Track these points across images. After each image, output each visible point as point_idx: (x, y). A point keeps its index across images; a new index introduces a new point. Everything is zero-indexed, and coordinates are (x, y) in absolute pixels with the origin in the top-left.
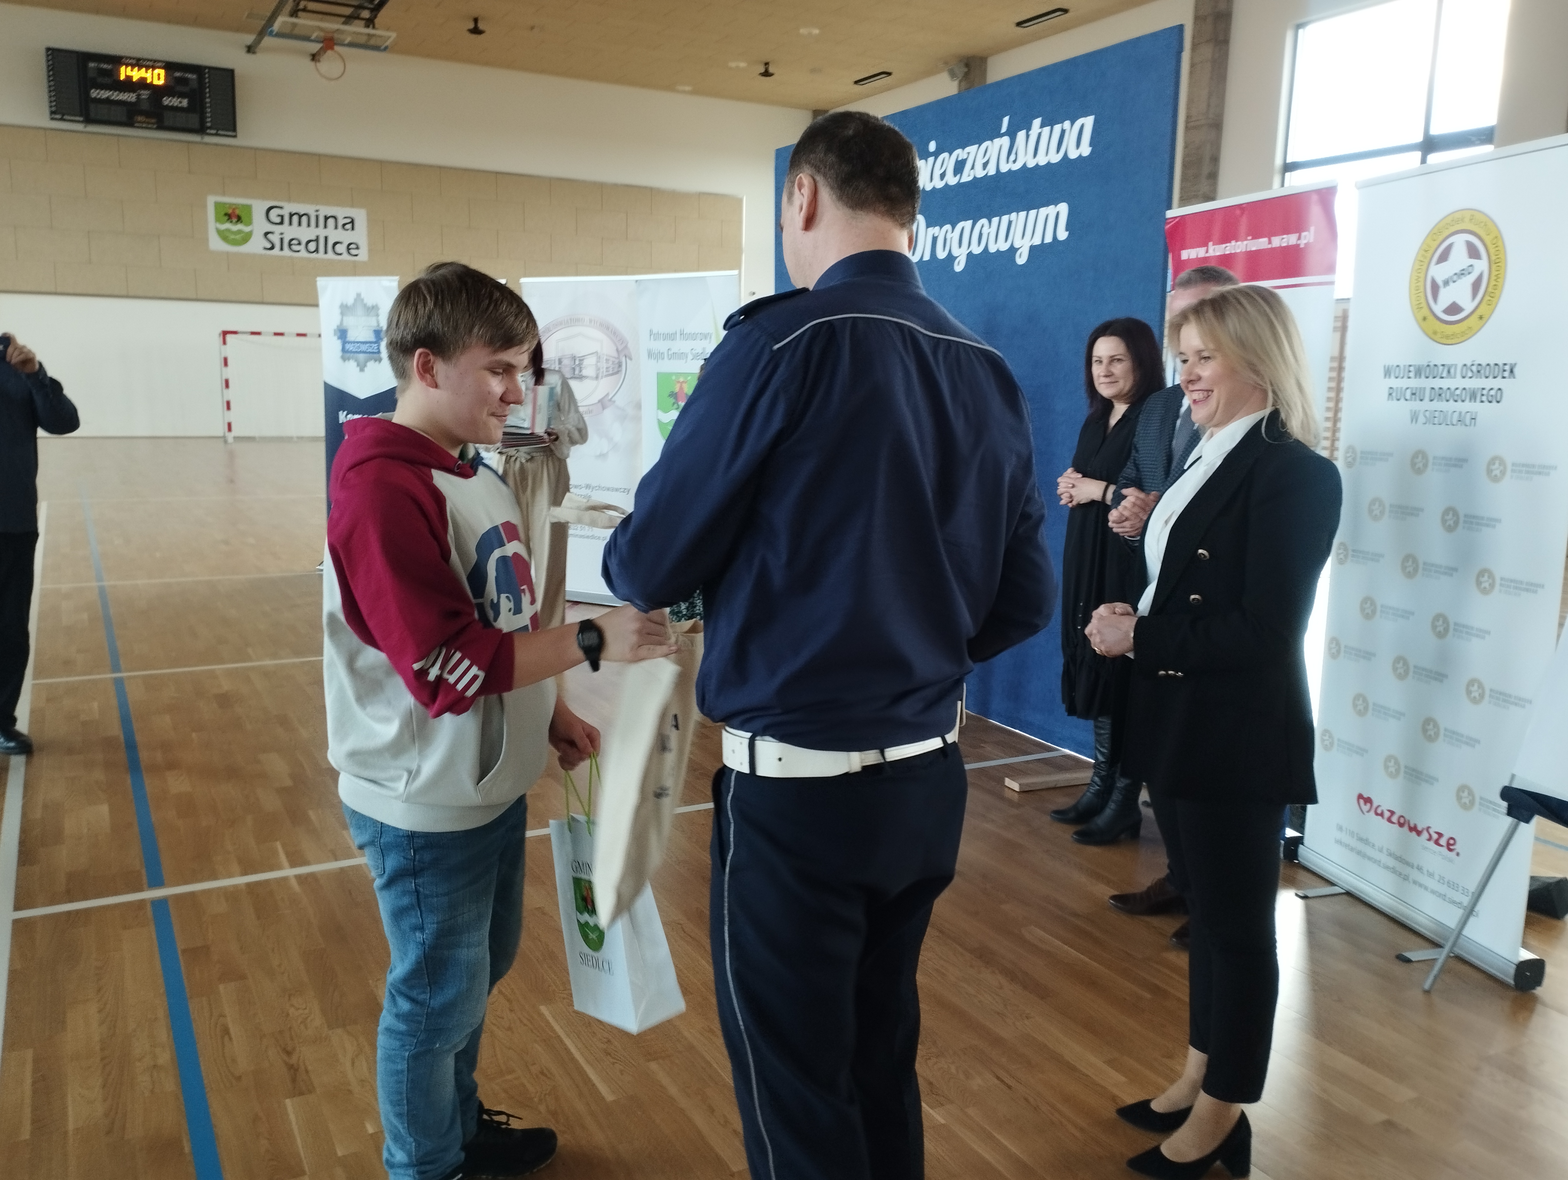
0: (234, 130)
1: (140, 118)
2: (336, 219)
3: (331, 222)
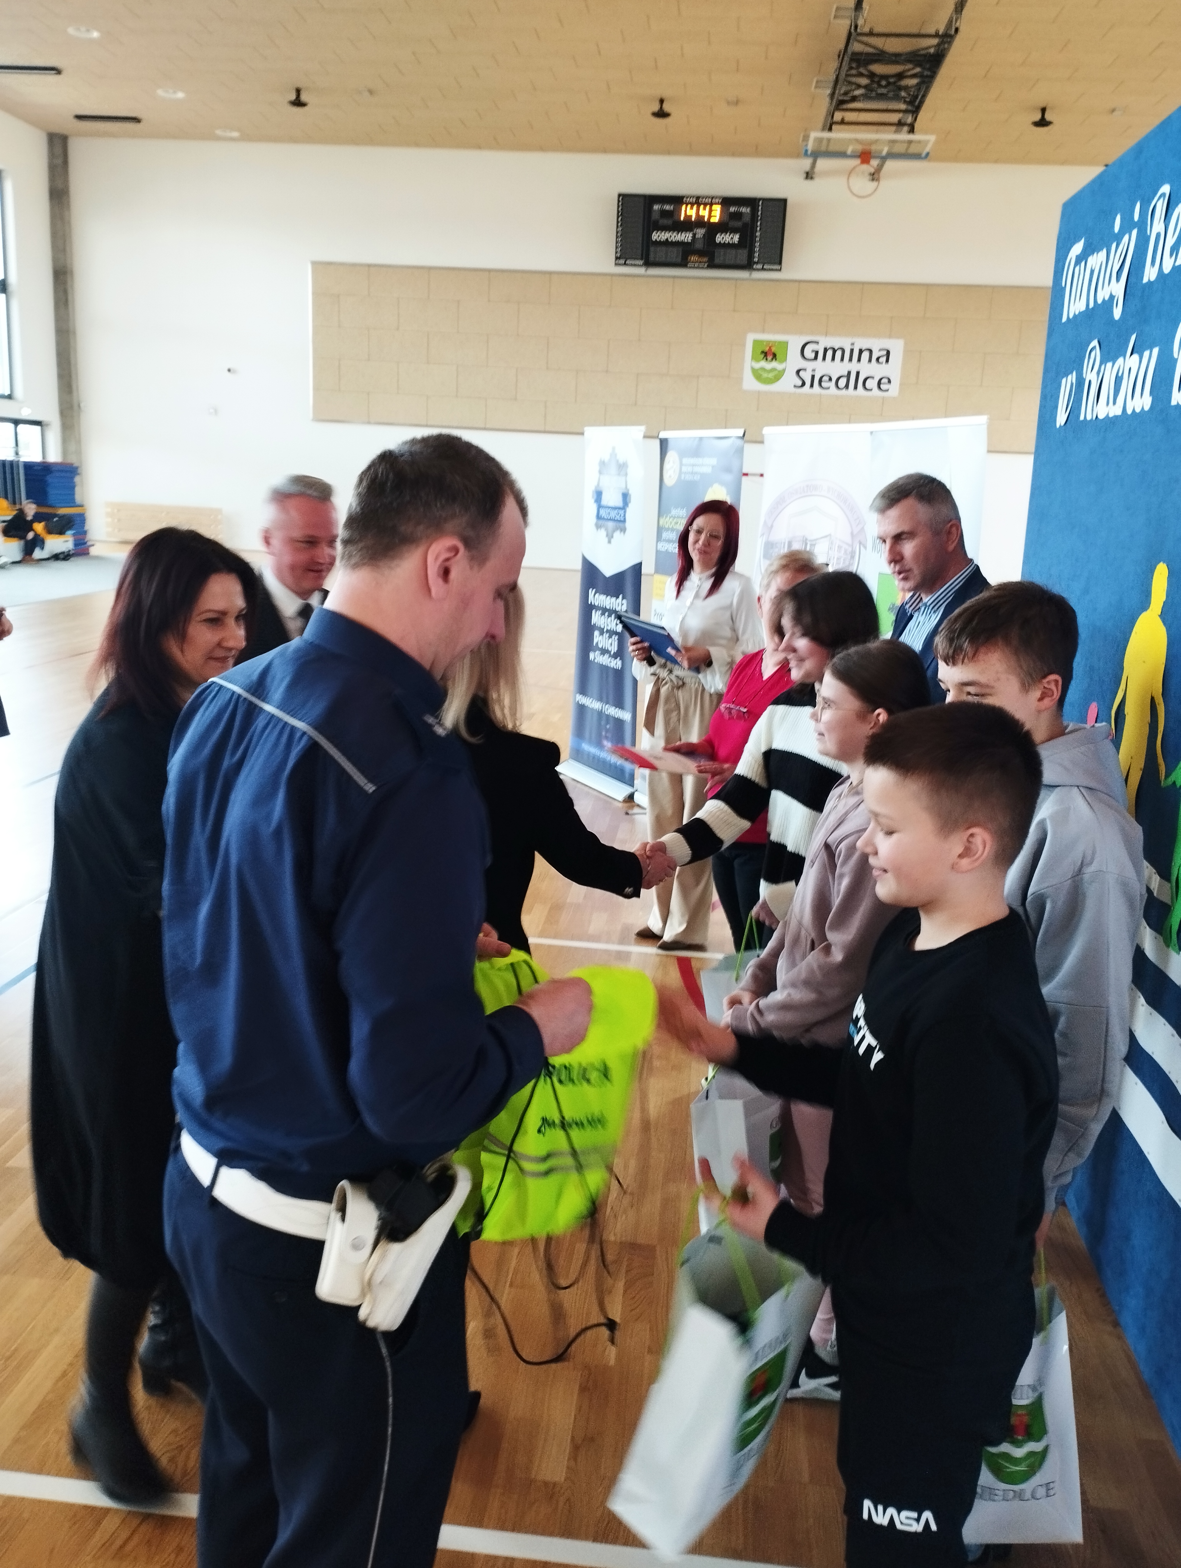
0: (780, 263)
1: (693, 258)
2: (871, 351)
3: (866, 355)
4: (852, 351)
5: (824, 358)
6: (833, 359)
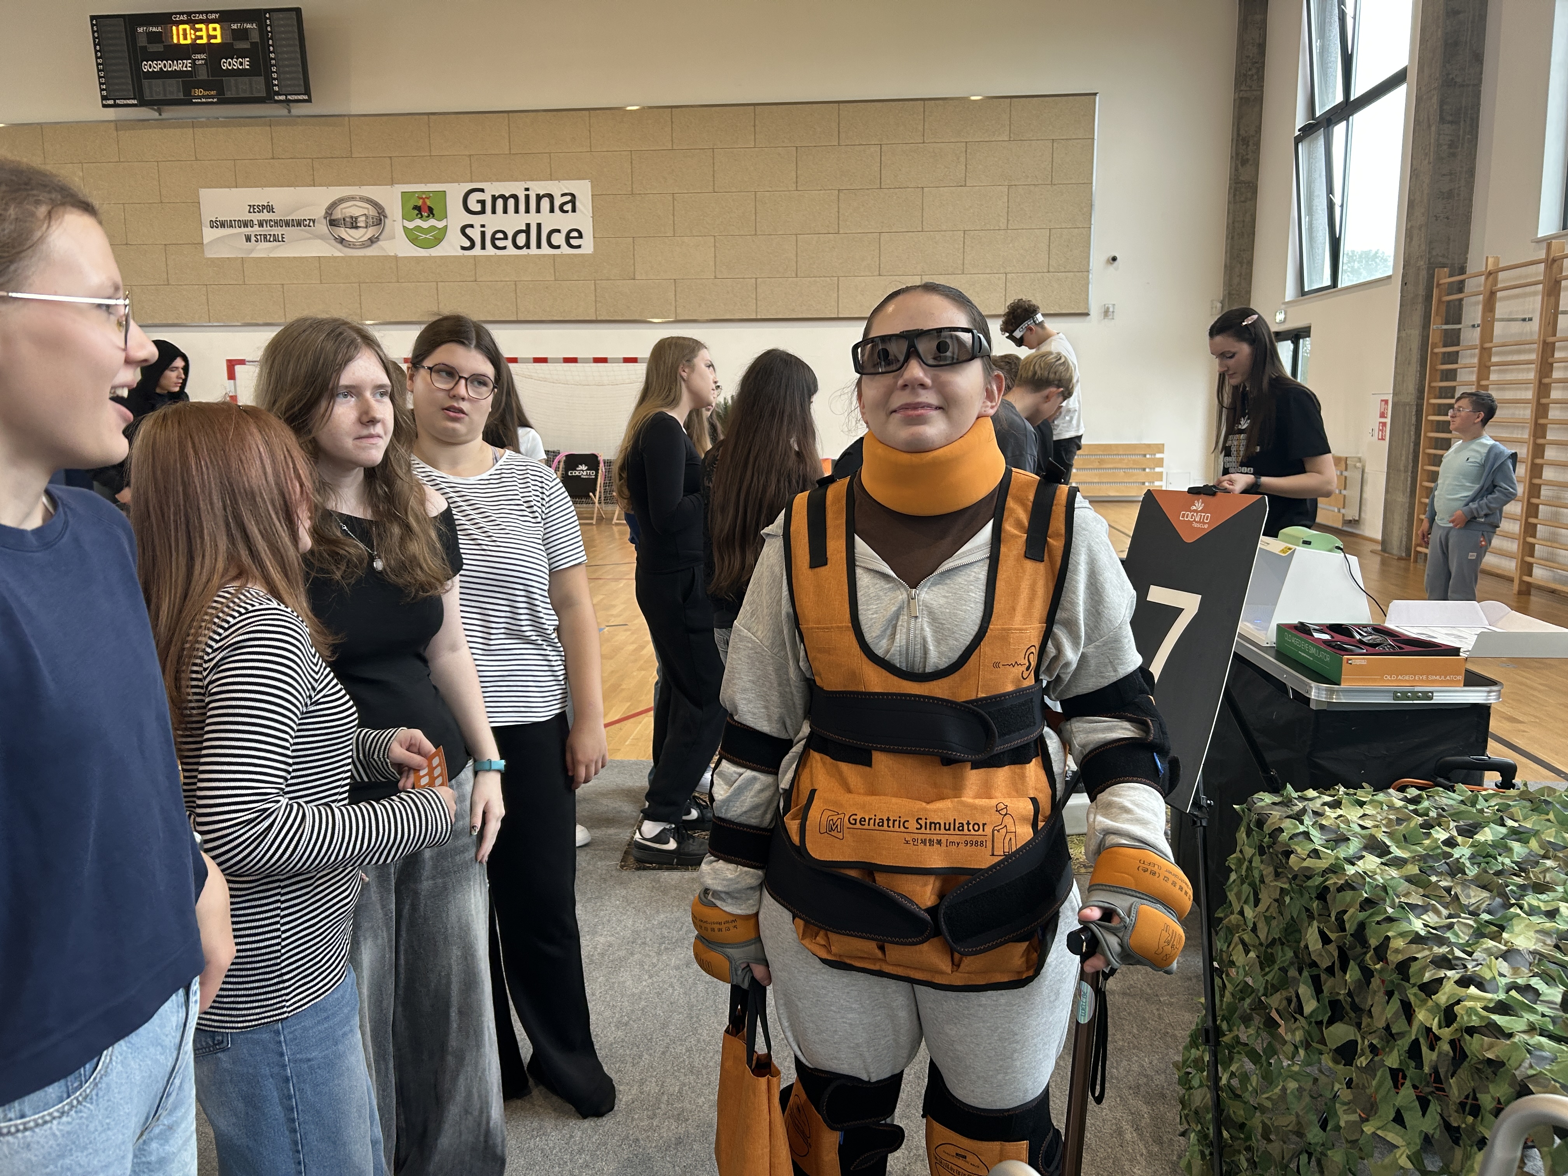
2: (551, 197)
3: (545, 203)
4: (527, 197)
5: (494, 212)
6: (505, 211)
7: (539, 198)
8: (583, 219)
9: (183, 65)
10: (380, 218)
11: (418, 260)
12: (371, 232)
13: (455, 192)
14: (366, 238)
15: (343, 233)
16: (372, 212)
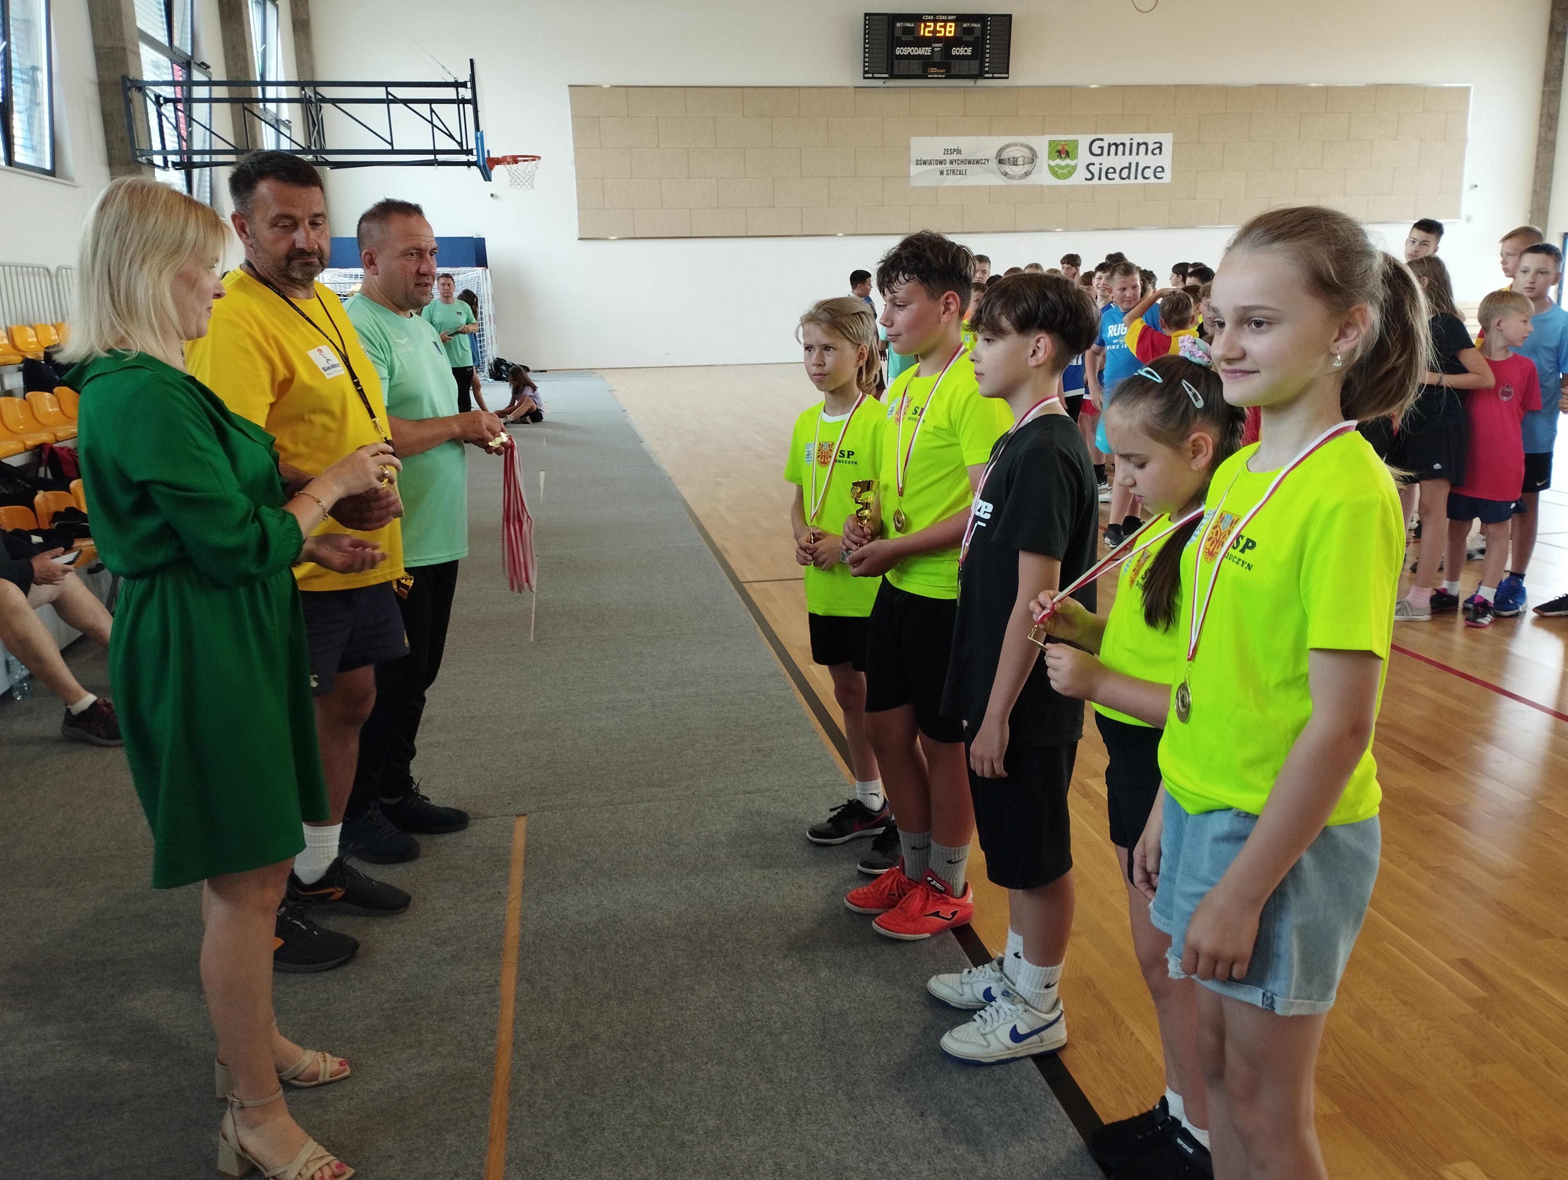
0: (1007, 71)
1: (932, 70)
2: (1146, 144)
3: (1142, 148)
4: (1131, 144)
5: (1109, 154)
6: (1116, 154)
7: (1139, 145)
8: (1165, 159)
9: (925, 51)
10: (1033, 159)
11: (1056, 187)
12: (1026, 168)
13: (1084, 141)
14: (1023, 172)
15: (1007, 168)
16: (1028, 154)
